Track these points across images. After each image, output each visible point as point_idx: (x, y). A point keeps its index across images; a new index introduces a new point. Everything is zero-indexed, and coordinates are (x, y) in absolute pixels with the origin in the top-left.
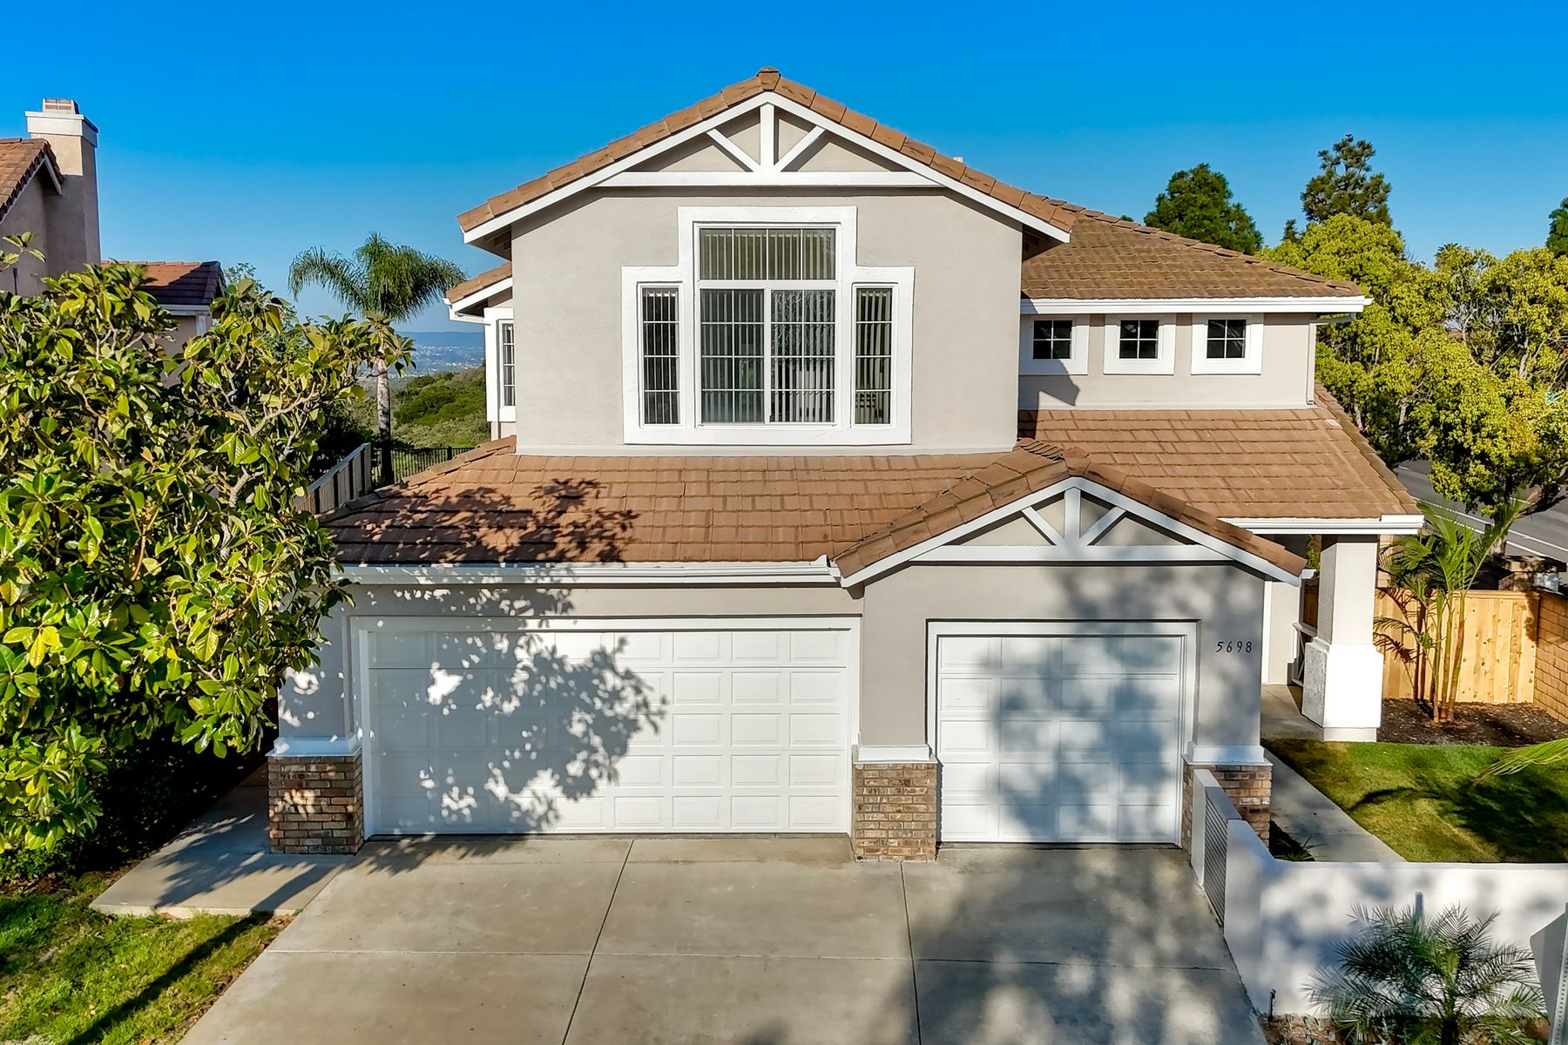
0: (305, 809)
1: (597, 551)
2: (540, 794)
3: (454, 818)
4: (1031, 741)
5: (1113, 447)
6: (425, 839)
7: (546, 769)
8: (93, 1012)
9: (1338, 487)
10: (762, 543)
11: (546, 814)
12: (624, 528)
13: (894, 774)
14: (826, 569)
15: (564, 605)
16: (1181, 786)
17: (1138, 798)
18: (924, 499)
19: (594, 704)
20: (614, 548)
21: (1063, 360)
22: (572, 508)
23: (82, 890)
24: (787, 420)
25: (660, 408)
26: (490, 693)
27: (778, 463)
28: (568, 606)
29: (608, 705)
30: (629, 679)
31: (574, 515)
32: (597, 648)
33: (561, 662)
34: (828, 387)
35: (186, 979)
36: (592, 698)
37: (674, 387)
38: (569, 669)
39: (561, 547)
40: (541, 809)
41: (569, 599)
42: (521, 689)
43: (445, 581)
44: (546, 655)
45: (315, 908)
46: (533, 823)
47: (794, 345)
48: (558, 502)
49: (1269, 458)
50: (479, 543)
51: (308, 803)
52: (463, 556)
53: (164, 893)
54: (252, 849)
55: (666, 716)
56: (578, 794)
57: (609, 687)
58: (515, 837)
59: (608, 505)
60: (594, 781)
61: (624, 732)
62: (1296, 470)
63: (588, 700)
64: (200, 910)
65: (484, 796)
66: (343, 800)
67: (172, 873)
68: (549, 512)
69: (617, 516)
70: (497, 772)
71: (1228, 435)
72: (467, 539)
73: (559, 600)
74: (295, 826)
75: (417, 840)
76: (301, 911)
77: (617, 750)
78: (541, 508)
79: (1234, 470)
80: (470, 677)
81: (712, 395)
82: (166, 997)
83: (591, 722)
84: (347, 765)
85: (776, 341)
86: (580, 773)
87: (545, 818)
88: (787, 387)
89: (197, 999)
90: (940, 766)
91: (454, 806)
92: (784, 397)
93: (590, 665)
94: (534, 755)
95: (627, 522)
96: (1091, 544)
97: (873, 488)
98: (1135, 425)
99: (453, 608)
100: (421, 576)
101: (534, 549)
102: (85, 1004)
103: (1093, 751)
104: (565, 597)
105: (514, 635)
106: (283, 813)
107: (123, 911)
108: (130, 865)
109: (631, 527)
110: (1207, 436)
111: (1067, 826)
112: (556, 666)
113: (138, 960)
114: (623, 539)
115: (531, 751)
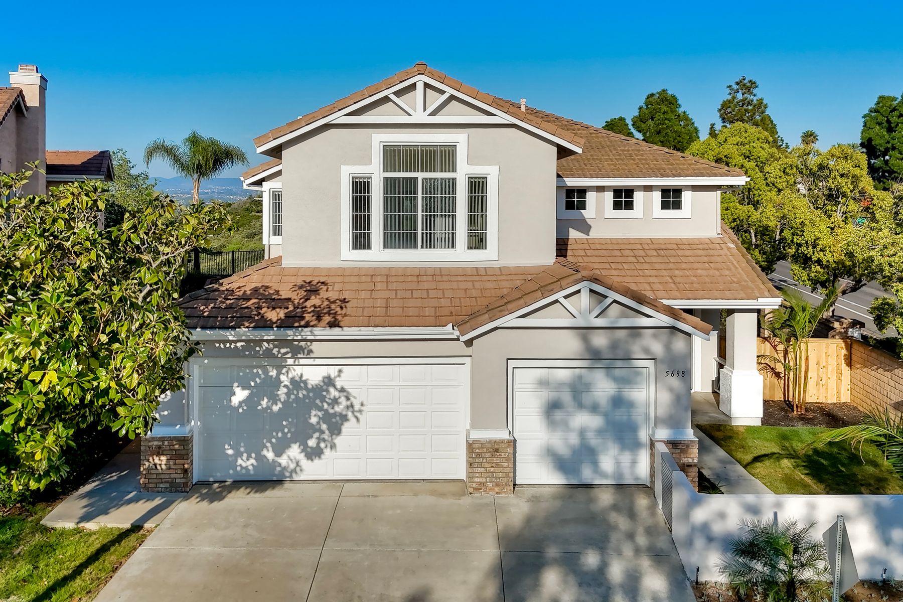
0: (161, 467)
1: (327, 322)
2: (292, 458)
3: (244, 471)
4: (565, 426)
5: (610, 259)
6: (227, 483)
7: (296, 443)
8: (46, 583)
9: (734, 282)
10: (417, 316)
11: (295, 468)
12: (342, 308)
13: (489, 445)
14: (452, 331)
15: (308, 351)
16: (649, 451)
17: (626, 458)
18: (505, 291)
19: (323, 406)
20: (336, 319)
21: (582, 211)
22: (313, 297)
23: (36, 514)
24: (430, 247)
25: (361, 241)
26: (266, 400)
27: (426, 272)
28: (310, 351)
29: (331, 406)
30: (343, 392)
31: (314, 301)
32: (326, 375)
33: (305, 382)
34: (453, 230)
35: (97, 563)
36: (322, 403)
37: (369, 229)
38: (310, 386)
39: (307, 319)
40: (292, 466)
41: (311, 347)
42: (283, 397)
43: (244, 338)
44: (297, 378)
45: (167, 524)
46: (287, 474)
47: (434, 207)
48: (305, 293)
49: (696, 266)
50: (263, 317)
51: (163, 463)
52: (254, 324)
53: (80, 516)
54: (130, 489)
55: (363, 413)
56: (313, 457)
57: (332, 397)
58: (279, 482)
59: (333, 295)
60: (322, 450)
61: (340, 422)
62: (711, 272)
63: (320, 404)
64: (103, 524)
65: (260, 458)
66: (182, 461)
67: (86, 504)
68: (301, 299)
69: (338, 301)
70: (268, 445)
71: (673, 253)
72: (255, 315)
73: (305, 348)
74: (155, 476)
75: (223, 484)
76: (159, 525)
77: (336, 432)
78: (296, 297)
79: (677, 272)
80: (255, 391)
81: (389, 234)
82: (85, 574)
83: (321, 416)
84: (185, 442)
85: (424, 205)
86: (315, 445)
87: (295, 471)
88: (430, 230)
89: (103, 575)
90: (515, 441)
91: (244, 465)
92: (428, 235)
93: (322, 384)
94: (289, 435)
95: (343, 305)
96: (596, 317)
97: (477, 285)
98: (622, 247)
99: (247, 353)
100: (230, 335)
101: (292, 321)
102: (41, 578)
103: (600, 432)
104: (309, 346)
105: (280, 368)
106: (148, 469)
107: (60, 525)
108: (62, 499)
109: (346, 307)
110: (662, 253)
111: (587, 475)
112: (302, 385)
113: (69, 554)
114: (341, 314)
115: (287, 433)
